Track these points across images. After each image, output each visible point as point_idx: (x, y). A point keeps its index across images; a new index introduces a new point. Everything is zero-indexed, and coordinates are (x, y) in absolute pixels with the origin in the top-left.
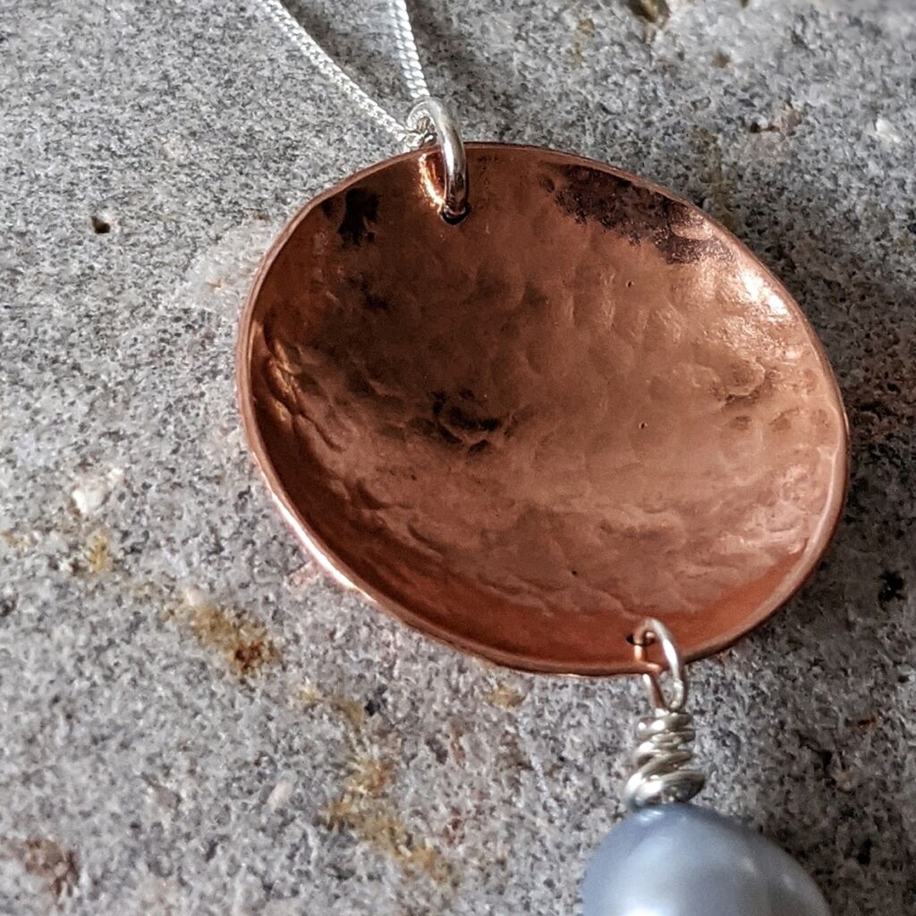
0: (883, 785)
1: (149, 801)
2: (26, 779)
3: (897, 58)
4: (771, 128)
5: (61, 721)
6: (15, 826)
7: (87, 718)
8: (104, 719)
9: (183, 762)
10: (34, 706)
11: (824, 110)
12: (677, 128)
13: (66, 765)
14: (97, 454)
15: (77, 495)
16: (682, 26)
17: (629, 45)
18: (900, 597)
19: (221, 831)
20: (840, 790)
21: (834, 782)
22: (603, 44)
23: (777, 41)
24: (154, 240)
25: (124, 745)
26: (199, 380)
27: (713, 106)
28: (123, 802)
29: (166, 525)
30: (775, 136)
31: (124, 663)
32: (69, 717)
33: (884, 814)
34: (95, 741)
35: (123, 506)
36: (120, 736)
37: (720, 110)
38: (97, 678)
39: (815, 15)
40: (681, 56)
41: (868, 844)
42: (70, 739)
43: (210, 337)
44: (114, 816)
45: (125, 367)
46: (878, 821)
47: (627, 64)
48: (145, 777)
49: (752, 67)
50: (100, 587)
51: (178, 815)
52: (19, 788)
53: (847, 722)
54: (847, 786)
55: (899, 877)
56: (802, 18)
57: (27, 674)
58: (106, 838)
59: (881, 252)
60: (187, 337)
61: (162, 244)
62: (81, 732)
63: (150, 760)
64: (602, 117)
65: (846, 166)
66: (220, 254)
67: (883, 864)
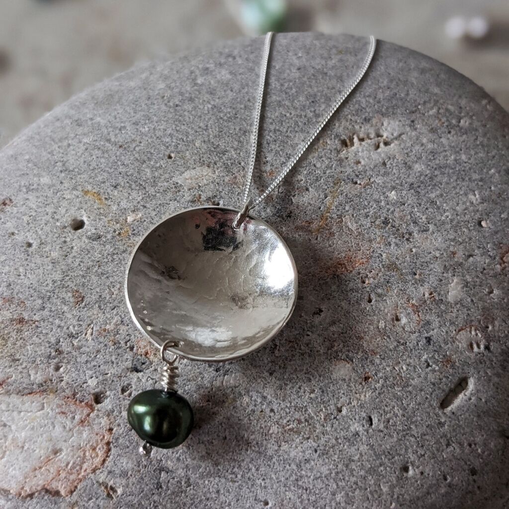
0: (286, 359)
1: (106, 292)
2: (83, 276)
3: (410, 177)
4: (360, 184)
5: (97, 267)
6: (75, 286)
7: (103, 268)
8: (106, 270)
9: (118, 286)
10: (93, 261)
11: (378, 184)
12: (332, 177)
13: (93, 277)
14: (138, 210)
15: (129, 218)
16: (353, 151)
17: (333, 151)
18: (320, 315)
19: (118, 305)
20: (275, 355)
21: (274, 353)
22: (325, 149)
23: (377, 162)
24: (180, 164)
25: (107, 277)
26: (171, 200)
27: (346, 174)
28: (100, 290)
29: (144, 231)
30: (359, 187)
31: (117, 259)
32: (99, 266)
33: (283, 366)
34: (102, 274)
35: (137, 223)
36: (108, 275)
37: (348, 175)
38: (110, 260)
39: (394, 157)
40: (347, 158)
41: (274, 371)
42: (96, 271)
43: (179, 191)
44: (97, 292)
45: (156, 191)
46: (280, 367)
47: (329, 156)
48: (108, 286)
49: (365, 167)
50: (122, 240)
51: (111, 297)
52: (80, 277)
53: (286, 340)
54: (277, 355)
55: (278, 382)
56: (390, 158)
57: (96, 254)
58: (93, 296)
59: (370, 226)
60: (174, 189)
61: (181, 165)
62: (100, 270)
63: (111, 283)
64: (313, 168)
65: (375, 201)
66: (193, 172)
67: (276, 378)
